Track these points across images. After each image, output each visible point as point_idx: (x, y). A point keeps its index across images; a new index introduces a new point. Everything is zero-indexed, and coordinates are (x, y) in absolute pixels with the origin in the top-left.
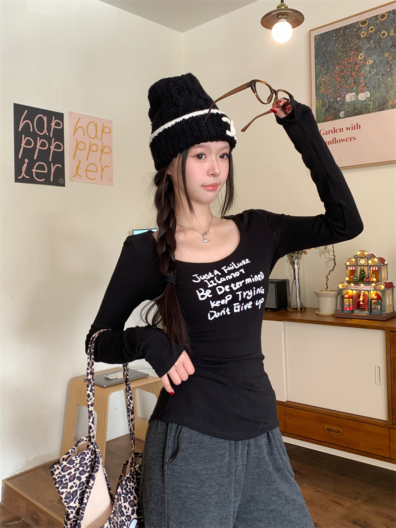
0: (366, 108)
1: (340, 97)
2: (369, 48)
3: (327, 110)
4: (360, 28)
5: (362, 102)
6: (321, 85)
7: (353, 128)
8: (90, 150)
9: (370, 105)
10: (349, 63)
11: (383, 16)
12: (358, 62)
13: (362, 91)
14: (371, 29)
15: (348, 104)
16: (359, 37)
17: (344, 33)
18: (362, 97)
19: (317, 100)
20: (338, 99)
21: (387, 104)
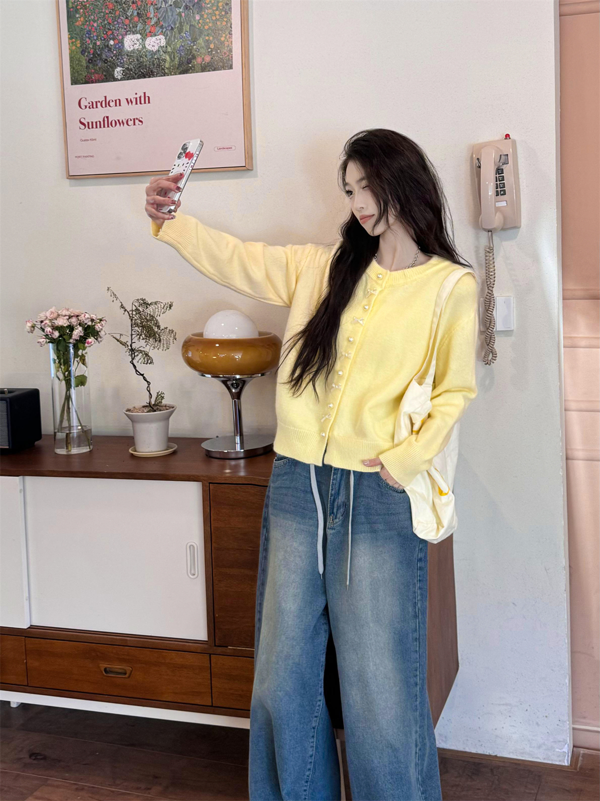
0: (159, 66)
1: (114, 40)
3: (90, 61)
5: (153, 53)
6: (77, 11)
7: (138, 101)
9: (164, 61)
13: (152, 34)
15: (129, 55)
18: (155, 43)
19: (71, 38)
20: (112, 42)
21: (195, 62)
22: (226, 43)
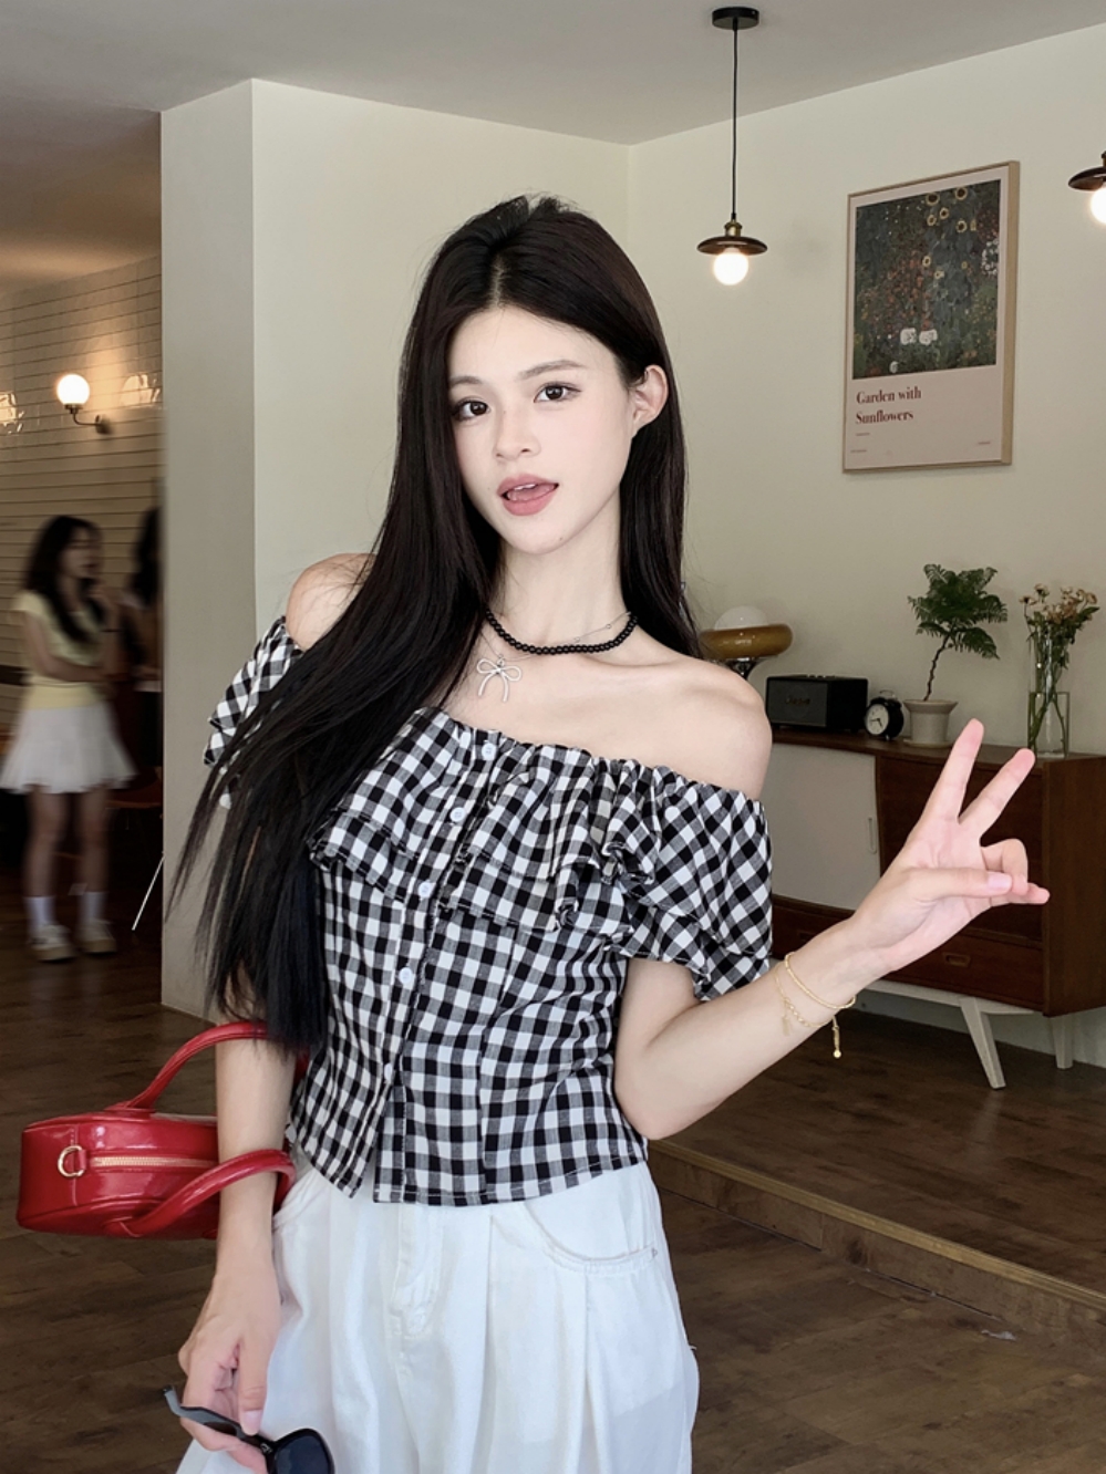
0: (930, 360)
1: (891, 333)
2: (939, 248)
3: (871, 355)
4: (927, 208)
5: (926, 347)
6: (863, 306)
7: (910, 395)
9: (935, 355)
10: (907, 270)
11: (961, 192)
12: (923, 272)
13: (926, 329)
14: (944, 214)
15: (905, 348)
16: (925, 225)
17: (903, 210)
18: (928, 337)
19: (856, 333)
20: (890, 337)
21: (962, 357)
22: (991, 339)
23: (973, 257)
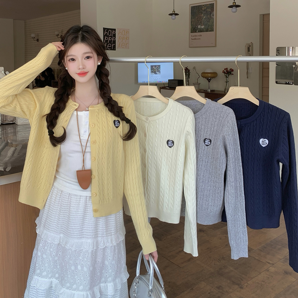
1: (197, 26)
2: (204, 13)
3: (193, 29)
4: (202, 7)
5: (202, 29)
6: (192, 22)
7: (200, 36)
8: (123, 39)
9: (204, 30)
10: (199, 17)
11: (208, 5)
12: (202, 17)
13: (202, 26)
14: (205, 8)
15: (199, 28)
16: (202, 10)
17: (198, 7)
19: (191, 26)
21: (208, 30)
22: (213, 27)
23: (210, 15)
